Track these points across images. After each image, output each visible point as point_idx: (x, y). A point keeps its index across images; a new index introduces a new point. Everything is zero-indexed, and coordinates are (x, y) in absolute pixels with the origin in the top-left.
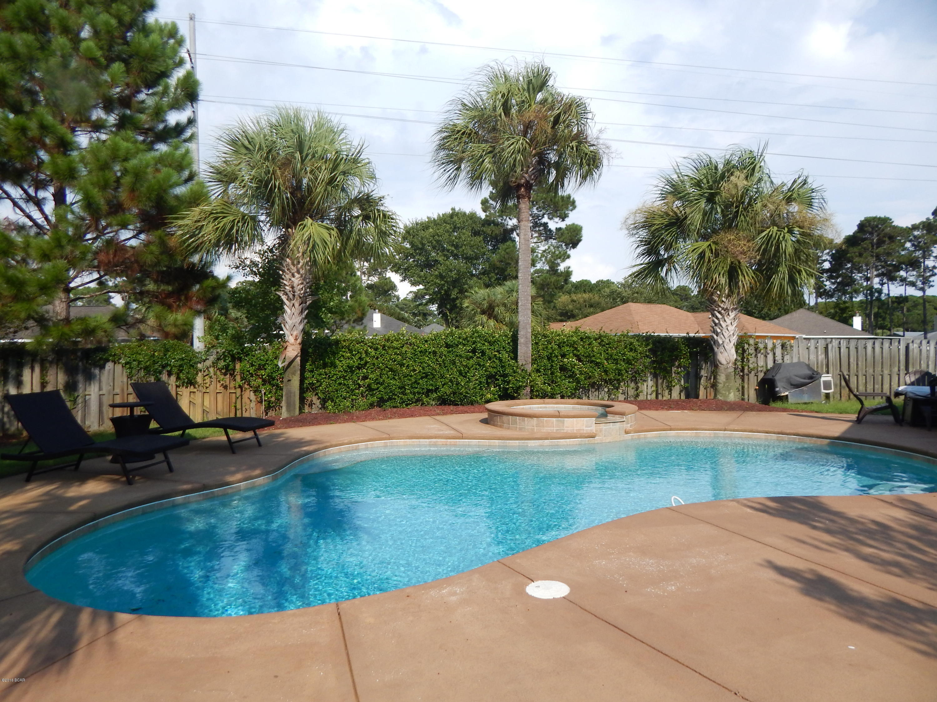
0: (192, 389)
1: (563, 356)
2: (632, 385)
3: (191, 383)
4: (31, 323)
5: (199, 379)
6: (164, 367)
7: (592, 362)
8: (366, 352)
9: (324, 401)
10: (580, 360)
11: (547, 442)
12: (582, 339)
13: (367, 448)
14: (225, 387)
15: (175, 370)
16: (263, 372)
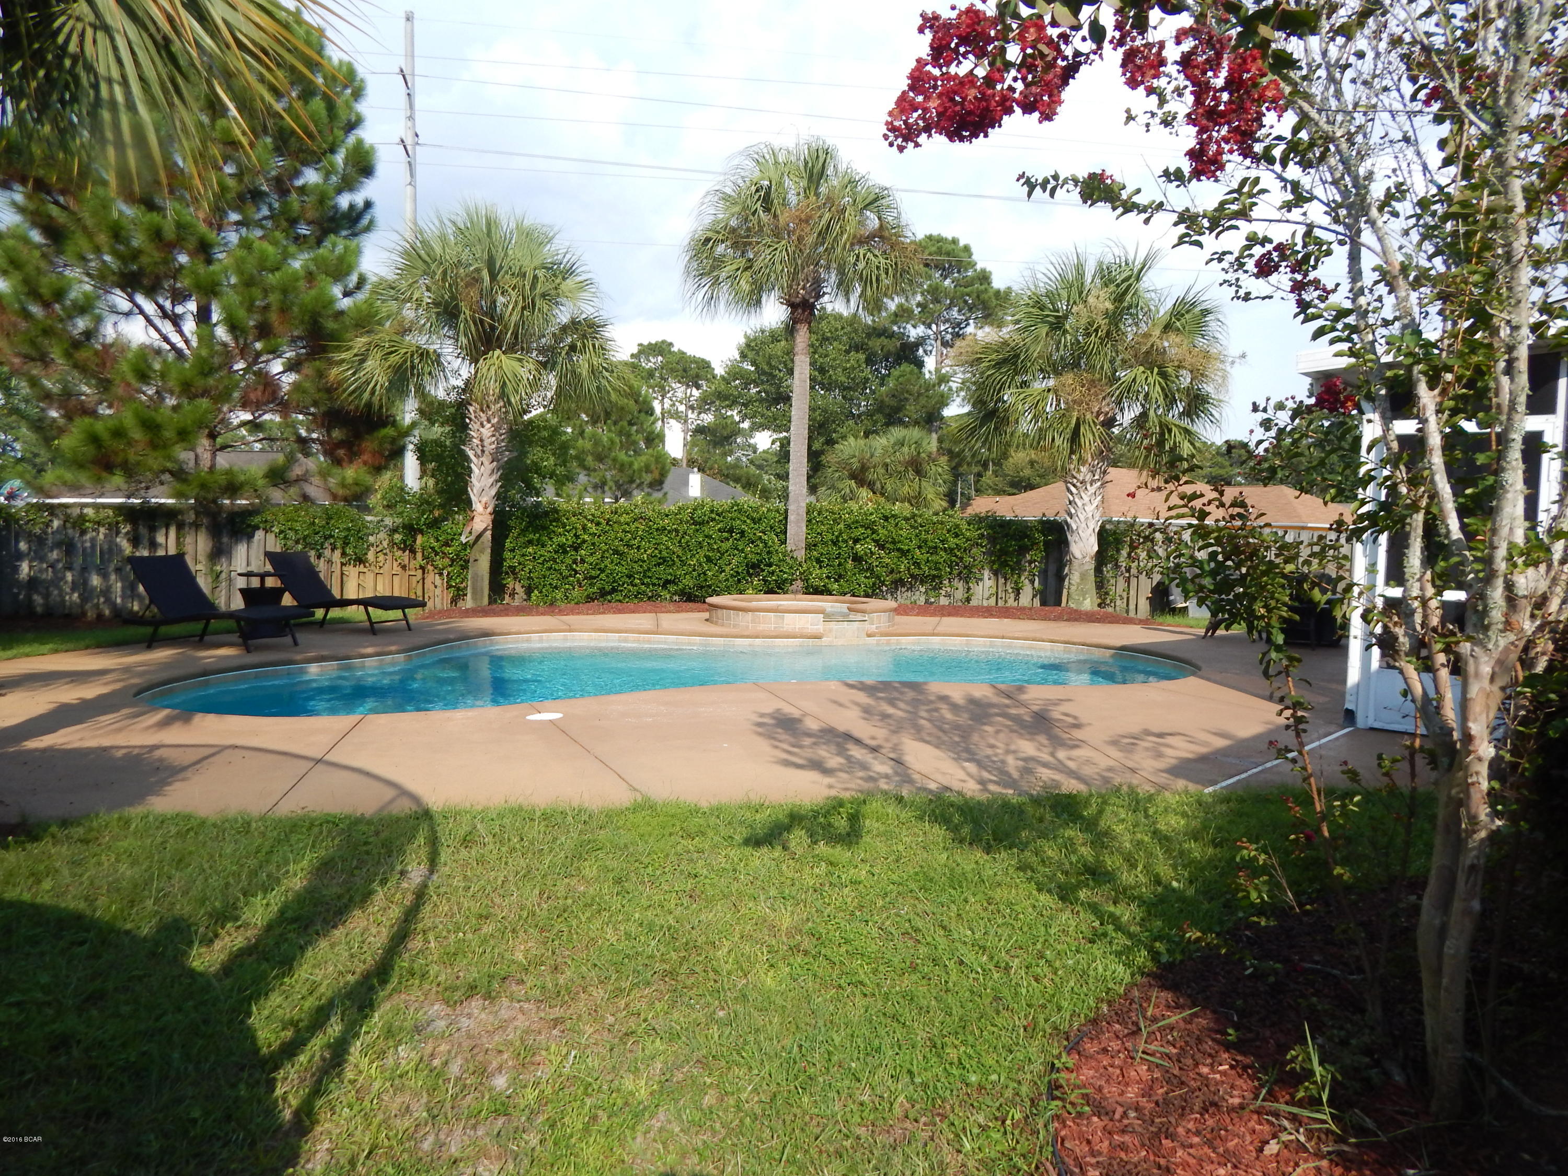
0: (362, 568)
1: (856, 541)
2: (961, 585)
3: (360, 560)
4: (167, 477)
5: (371, 556)
6: (326, 538)
7: (899, 550)
8: (584, 528)
9: (529, 591)
10: (882, 547)
11: (758, 641)
12: (886, 518)
13: (541, 640)
14: (404, 567)
15: (339, 544)
16: (450, 550)
